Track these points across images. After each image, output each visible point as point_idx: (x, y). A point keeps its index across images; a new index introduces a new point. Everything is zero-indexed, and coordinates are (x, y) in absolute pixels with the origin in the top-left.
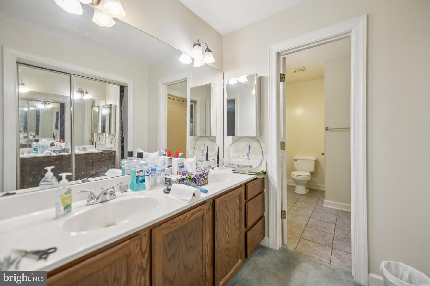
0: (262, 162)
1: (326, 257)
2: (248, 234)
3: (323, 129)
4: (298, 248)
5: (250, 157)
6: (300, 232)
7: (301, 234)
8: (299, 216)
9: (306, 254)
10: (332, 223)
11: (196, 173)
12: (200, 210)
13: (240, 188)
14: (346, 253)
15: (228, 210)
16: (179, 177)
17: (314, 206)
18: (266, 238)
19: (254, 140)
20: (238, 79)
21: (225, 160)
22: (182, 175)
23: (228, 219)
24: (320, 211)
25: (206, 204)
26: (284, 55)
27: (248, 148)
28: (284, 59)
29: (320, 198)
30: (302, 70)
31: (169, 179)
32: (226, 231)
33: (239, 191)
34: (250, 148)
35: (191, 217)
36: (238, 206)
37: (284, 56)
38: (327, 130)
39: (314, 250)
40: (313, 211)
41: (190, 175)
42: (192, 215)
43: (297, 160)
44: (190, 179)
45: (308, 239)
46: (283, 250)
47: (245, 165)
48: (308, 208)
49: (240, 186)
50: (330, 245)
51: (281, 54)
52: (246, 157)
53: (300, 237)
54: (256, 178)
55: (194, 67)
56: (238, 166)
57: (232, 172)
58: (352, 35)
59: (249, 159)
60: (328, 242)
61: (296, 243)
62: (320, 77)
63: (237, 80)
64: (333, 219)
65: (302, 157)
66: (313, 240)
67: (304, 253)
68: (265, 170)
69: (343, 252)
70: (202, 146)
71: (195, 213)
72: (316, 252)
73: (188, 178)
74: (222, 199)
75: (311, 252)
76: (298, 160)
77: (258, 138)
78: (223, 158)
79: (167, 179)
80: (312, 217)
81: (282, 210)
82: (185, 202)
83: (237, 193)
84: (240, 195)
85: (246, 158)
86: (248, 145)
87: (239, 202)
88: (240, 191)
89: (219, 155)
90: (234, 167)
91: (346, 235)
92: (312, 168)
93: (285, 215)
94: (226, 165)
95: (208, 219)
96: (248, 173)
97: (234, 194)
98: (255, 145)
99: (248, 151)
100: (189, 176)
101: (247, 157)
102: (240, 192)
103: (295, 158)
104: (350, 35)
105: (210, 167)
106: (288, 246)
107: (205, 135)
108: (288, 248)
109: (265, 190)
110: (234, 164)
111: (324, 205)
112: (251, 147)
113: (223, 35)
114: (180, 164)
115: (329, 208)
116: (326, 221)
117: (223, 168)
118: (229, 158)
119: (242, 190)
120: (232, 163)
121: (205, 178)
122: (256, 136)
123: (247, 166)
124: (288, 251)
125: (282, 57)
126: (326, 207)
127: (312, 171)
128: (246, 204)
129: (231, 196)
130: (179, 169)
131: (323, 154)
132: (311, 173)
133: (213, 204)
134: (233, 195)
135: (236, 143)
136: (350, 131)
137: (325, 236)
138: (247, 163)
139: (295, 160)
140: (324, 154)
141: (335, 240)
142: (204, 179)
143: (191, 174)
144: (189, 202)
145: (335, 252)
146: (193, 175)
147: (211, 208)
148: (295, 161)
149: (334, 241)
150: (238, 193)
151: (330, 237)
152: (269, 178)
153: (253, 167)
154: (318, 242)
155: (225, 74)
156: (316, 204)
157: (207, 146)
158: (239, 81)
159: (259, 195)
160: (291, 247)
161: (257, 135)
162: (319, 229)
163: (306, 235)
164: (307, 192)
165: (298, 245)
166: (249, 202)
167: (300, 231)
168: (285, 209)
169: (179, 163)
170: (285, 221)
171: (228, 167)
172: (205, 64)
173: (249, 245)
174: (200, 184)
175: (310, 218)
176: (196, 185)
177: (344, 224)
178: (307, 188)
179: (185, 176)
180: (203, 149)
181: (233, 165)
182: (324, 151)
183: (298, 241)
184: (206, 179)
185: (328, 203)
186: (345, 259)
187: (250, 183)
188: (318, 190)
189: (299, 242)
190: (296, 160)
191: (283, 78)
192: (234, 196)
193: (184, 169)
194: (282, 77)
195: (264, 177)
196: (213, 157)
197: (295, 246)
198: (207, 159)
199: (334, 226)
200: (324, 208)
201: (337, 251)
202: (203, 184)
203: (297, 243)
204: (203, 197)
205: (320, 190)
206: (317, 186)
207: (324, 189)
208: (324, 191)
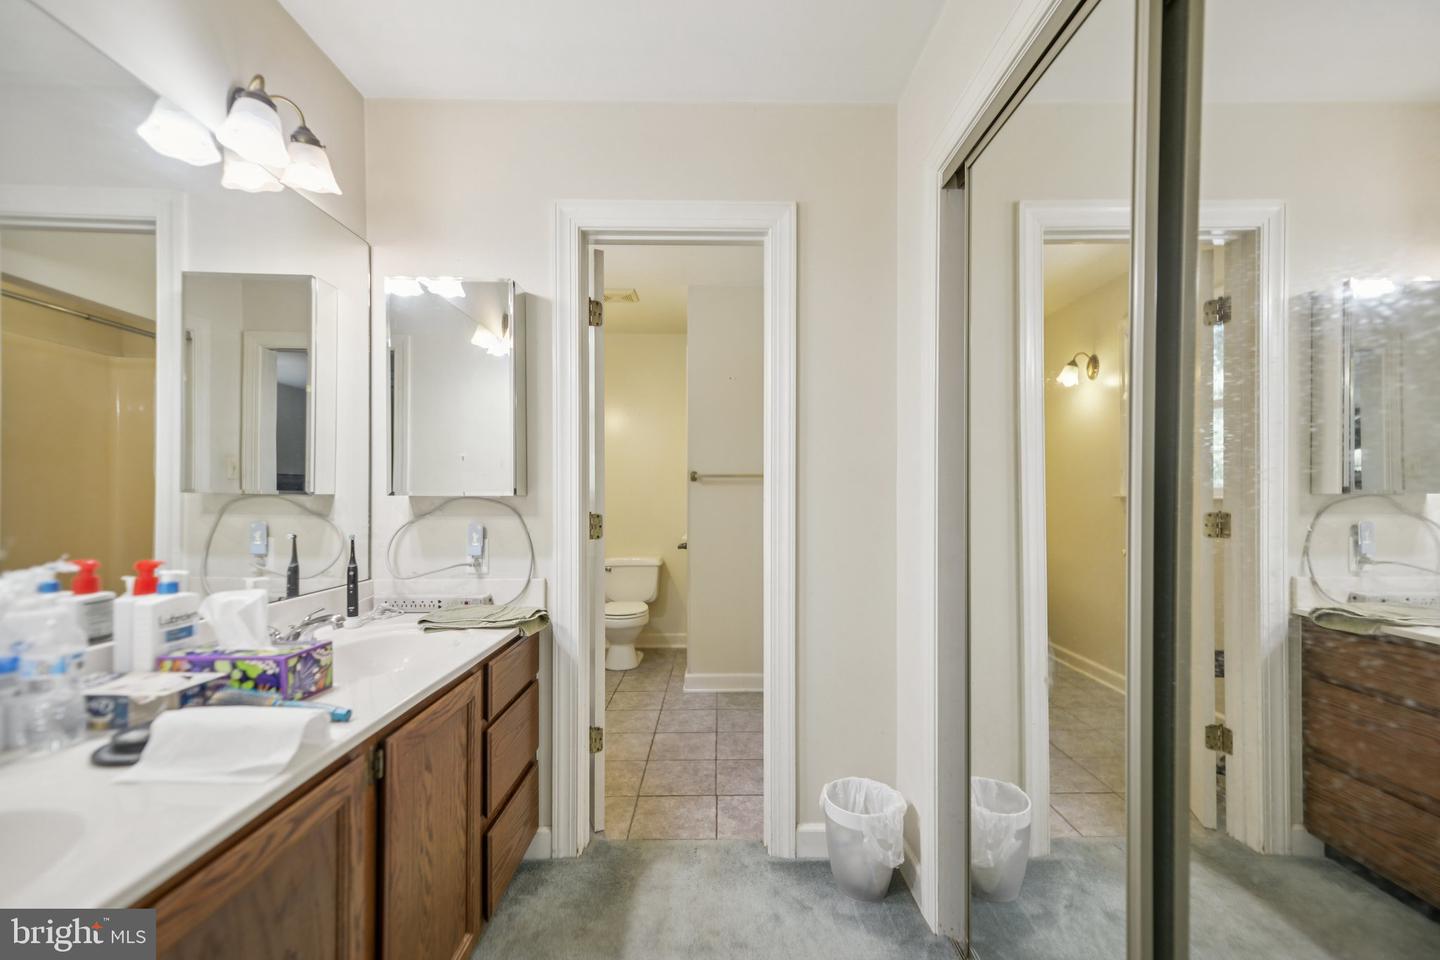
0: (529, 581)
1: (706, 825)
2: (493, 834)
3: (686, 477)
4: (636, 827)
5: (484, 569)
6: (636, 780)
7: (638, 784)
8: (625, 736)
9: (658, 836)
10: (709, 732)
11: (273, 651)
12: (331, 793)
13: (471, 679)
14: (746, 798)
15: (429, 768)
16: (174, 682)
17: (662, 695)
18: (543, 830)
19: (499, 506)
20: (426, 281)
21: (377, 586)
22: (189, 671)
23: (428, 803)
24: (677, 707)
25: (351, 765)
26: (597, 242)
27: (476, 536)
28: (598, 254)
29: (671, 671)
30: (628, 298)
31: (114, 698)
32: (422, 851)
33: (467, 689)
34: (484, 537)
35: (292, 832)
36: (461, 745)
37: (599, 247)
38: (694, 478)
39: (676, 818)
40: (661, 710)
41: (241, 665)
42: (297, 821)
43: (610, 570)
44: (245, 678)
45: (658, 793)
46: (596, 850)
47: (469, 597)
48: (647, 705)
49: (469, 674)
50: (709, 789)
51: (592, 238)
52: (472, 570)
53: (635, 794)
54: (518, 638)
55: (222, 188)
56: (437, 604)
57: (416, 631)
58: (768, 240)
59: (480, 576)
60: (706, 784)
61: (629, 815)
62: (673, 328)
63: (424, 288)
64: (710, 721)
65: (625, 560)
66: (671, 790)
67: (654, 836)
68: (542, 607)
69: (741, 798)
70: (258, 535)
71: (310, 811)
72: (683, 821)
73: (228, 677)
74: (411, 732)
75: (670, 827)
76: (613, 570)
77: (517, 502)
78: (370, 578)
79: (94, 705)
80: (660, 728)
81: (591, 728)
82: (260, 779)
83: (459, 699)
84: (469, 707)
85: (470, 574)
86: (480, 528)
87: (463, 732)
88: (468, 693)
89: (355, 569)
90: (422, 609)
91: (742, 752)
92: (650, 589)
93: (601, 739)
94: (384, 605)
95: (359, 821)
96: (489, 625)
97: (451, 705)
98: (504, 526)
99: (480, 550)
100: (234, 666)
101: (473, 568)
102: (472, 692)
103: (607, 562)
104: (763, 242)
105: (324, 620)
106: (606, 832)
107: (241, 487)
108: (608, 839)
109: (541, 676)
110: (418, 597)
111: (685, 690)
112: (489, 535)
113: (365, 97)
114: (173, 620)
115: (696, 695)
116: (695, 730)
117: (374, 619)
118: (395, 577)
119: (475, 685)
120: (412, 597)
121: (323, 663)
122: (512, 494)
123: (475, 600)
124: (609, 848)
125: (591, 248)
126: (691, 693)
127: (652, 597)
128: (485, 735)
129: (443, 714)
130: (166, 646)
131: (683, 546)
132: (648, 603)
133: (376, 758)
134: (448, 708)
135: (429, 522)
136: (762, 483)
137: (696, 772)
138: (473, 589)
140: (685, 548)
141: (721, 774)
142: (316, 670)
143: (252, 659)
144: (281, 774)
145: (723, 805)
146: (263, 659)
147: (368, 777)
149: (718, 776)
150: (463, 702)
151: (707, 769)
152: (554, 633)
153: (498, 602)
154: (683, 793)
155: (375, 250)
156: (666, 691)
157: (295, 537)
158: (433, 289)
159: (523, 696)
160: (615, 835)
161: (515, 490)
162: (682, 757)
163: (652, 782)
164: (640, 659)
165: (636, 818)
166: (496, 723)
167: (634, 779)
168: (600, 722)
169: (168, 617)
170: (600, 757)
171: (394, 614)
172: (287, 189)
173: (493, 873)
174: (299, 695)
175: (655, 733)
176: (285, 698)
177: (733, 725)
178: (637, 649)
179: (213, 670)
180: (262, 551)
181: (418, 603)
182: (686, 535)
183: (631, 809)
184: (326, 669)
185: (697, 681)
186: (745, 814)
187: (498, 658)
188: (664, 650)
189: (635, 811)
191: (595, 313)
192: (452, 712)
193: (197, 643)
194: (594, 311)
195: (538, 633)
196: (323, 578)
197: (624, 825)
198: (293, 590)
199: (713, 737)
200: (685, 698)
201: (729, 798)
202: (313, 689)
203: (631, 814)
204: (342, 738)
205: (670, 649)
206: (664, 640)
207: (683, 646)
208: (683, 652)
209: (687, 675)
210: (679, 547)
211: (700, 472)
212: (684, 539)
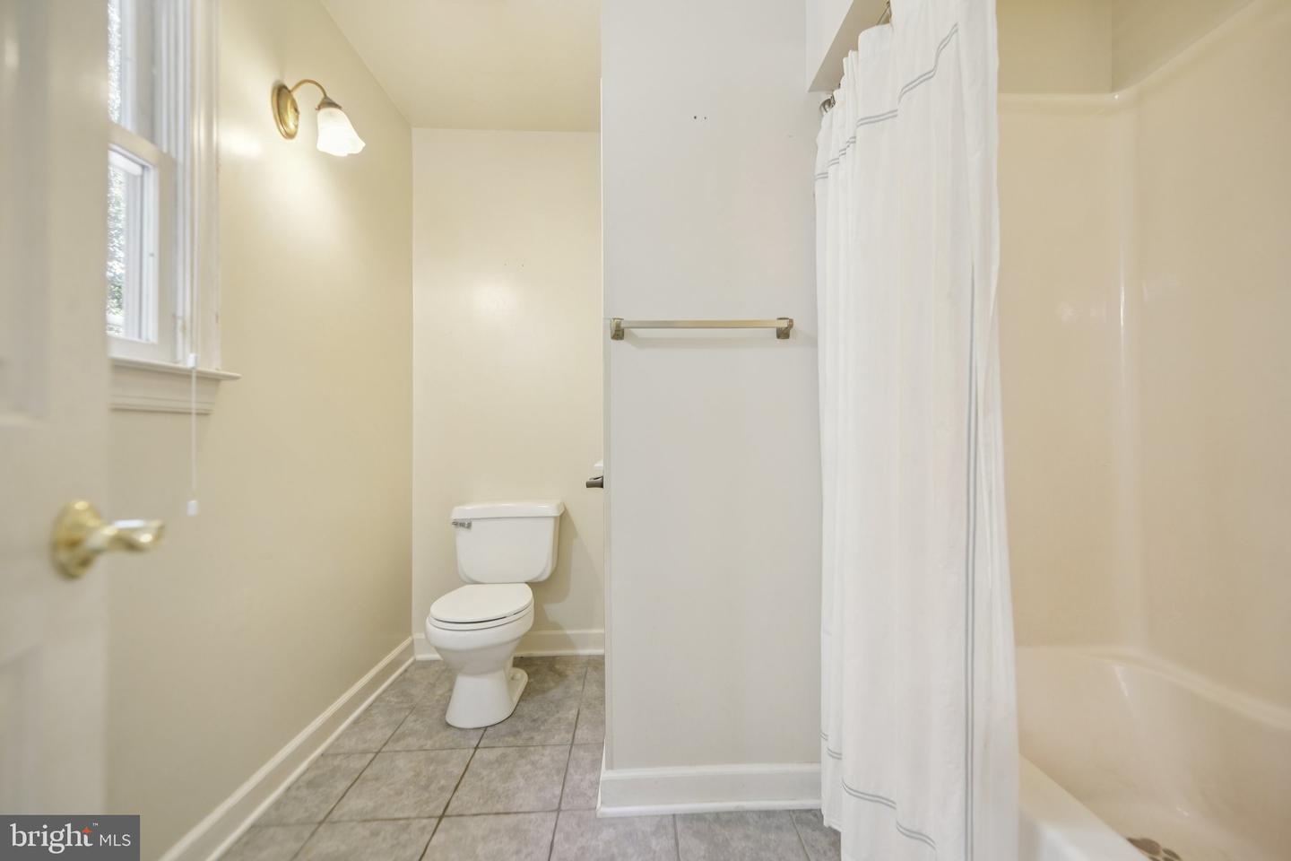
3: (600, 332)
17: (548, 832)
38: (618, 334)
43: (469, 526)
76: (474, 524)
103: (459, 513)
111: (601, 809)
126: (613, 822)
127: (542, 574)
131: (597, 484)
132: (533, 585)
139: (462, 525)
140: (601, 485)
148: (462, 531)
182: (600, 464)
188: (568, 660)
190: (464, 525)
205: (577, 657)
206: (567, 642)
207: (600, 651)
208: (597, 664)
209: (605, 774)
210: (589, 485)
211: (628, 315)
212: (598, 468)
